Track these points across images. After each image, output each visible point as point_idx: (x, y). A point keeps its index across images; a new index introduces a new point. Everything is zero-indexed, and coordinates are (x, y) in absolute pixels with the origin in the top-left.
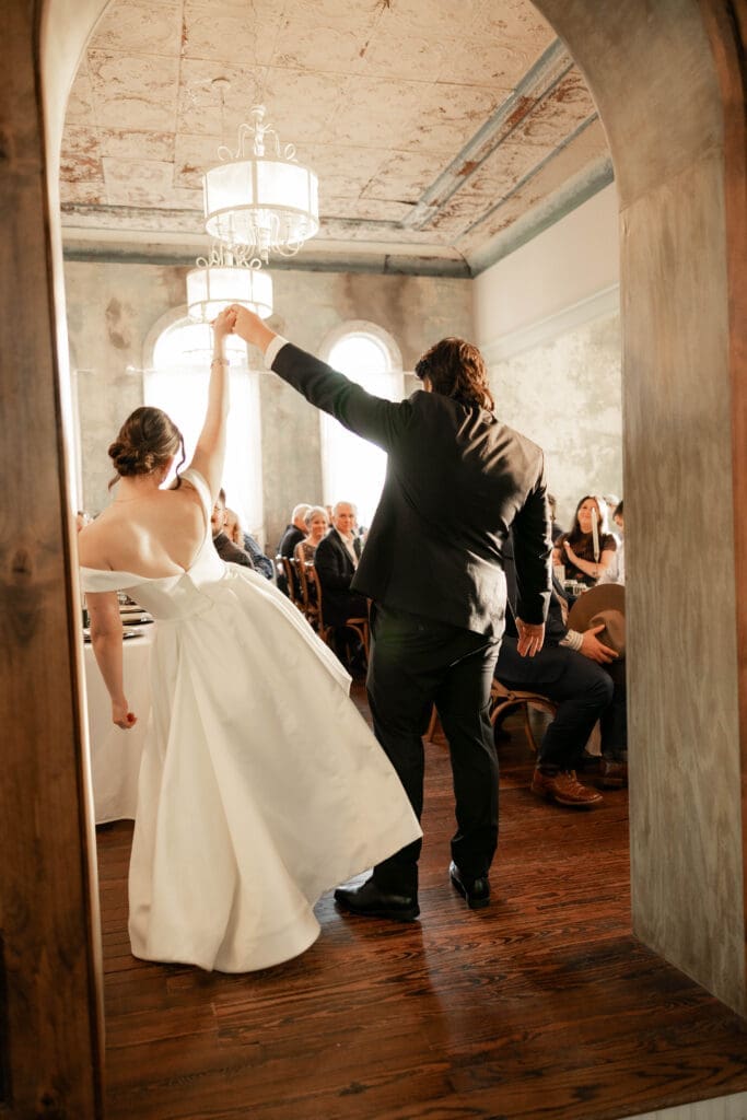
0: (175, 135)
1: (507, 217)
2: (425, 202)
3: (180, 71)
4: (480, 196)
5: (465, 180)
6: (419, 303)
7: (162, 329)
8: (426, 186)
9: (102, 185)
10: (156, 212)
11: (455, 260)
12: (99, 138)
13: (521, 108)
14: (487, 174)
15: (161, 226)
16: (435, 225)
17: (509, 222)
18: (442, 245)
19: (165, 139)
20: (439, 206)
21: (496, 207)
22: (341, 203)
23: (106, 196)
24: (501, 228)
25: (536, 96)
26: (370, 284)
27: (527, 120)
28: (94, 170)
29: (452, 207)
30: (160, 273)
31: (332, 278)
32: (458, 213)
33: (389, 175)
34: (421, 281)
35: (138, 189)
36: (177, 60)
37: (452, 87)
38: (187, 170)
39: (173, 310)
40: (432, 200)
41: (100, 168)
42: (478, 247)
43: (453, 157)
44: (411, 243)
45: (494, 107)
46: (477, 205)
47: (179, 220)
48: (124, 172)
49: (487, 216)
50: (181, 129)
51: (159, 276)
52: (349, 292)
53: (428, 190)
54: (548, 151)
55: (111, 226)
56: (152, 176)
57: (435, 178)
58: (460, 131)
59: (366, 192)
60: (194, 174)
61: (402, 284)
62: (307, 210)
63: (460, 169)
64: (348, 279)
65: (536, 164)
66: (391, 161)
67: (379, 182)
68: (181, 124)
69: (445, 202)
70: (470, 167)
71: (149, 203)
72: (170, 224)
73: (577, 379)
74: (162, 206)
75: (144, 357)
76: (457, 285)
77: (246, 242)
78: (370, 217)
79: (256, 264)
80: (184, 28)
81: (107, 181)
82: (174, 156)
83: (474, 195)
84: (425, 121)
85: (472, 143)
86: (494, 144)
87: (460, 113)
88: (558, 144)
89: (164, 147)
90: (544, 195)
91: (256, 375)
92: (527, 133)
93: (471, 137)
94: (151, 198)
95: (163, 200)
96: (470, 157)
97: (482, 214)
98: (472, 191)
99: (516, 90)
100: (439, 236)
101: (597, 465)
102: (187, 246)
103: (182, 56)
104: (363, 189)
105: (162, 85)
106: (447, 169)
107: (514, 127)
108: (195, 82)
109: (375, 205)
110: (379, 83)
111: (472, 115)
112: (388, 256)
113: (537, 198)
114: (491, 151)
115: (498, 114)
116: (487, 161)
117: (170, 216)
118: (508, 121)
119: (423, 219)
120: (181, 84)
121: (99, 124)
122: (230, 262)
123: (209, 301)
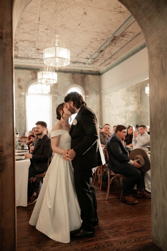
0: (35, 41)
1: (109, 62)
2: (91, 58)
3: (38, 27)
4: (103, 57)
5: (100, 54)
6: (88, 81)
7: (30, 85)
8: (91, 55)
9: (18, 52)
10: (30, 59)
11: (96, 72)
12: (19, 42)
13: (114, 39)
14: (105, 53)
15: (31, 62)
16: (93, 64)
17: (109, 63)
18: (94, 68)
19: (33, 42)
20: (94, 59)
21: (107, 60)
22: (72, 58)
23: (19, 55)
24: (107, 65)
25: (117, 36)
26: (78, 76)
27: (115, 41)
28: (16, 49)
29: (97, 60)
30: (30, 72)
31: (69, 74)
32: (98, 61)
33: (83, 52)
34: (89, 76)
35: (26, 53)
36: (37, 25)
37: (99, 33)
38: (38, 49)
39: (33, 80)
40: (93, 58)
41: (18, 49)
42: (102, 69)
43: (98, 49)
44: (87, 67)
45: (108, 38)
46: (102, 60)
47: (35, 61)
48: (23, 50)
49: (104, 62)
50: (37, 40)
51: (30, 73)
52: (73, 78)
53: (92, 56)
54: (119, 48)
55: (20, 61)
56: (30, 51)
57: (94, 53)
58: (100, 43)
59: (78, 56)
60: (39, 50)
61: (85, 76)
62: (68, 59)
63: (99, 51)
64: (73, 75)
65: (116, 51)
66: (84, 49)
67: (81, 54)
68: (37, 39)
69: (95, 59)
70: (101, 51)
71: (29, 56)
72: (33, 61)
73: (123, 99)
74: (32, 57)
75: (26, 91)
76: (97, 77)
77: (53, 66)
78: (79, 61)
79: (54, 71)
80: (39, 18)
82: (35, 46)
83: (102, 57)
84: (93, 41)
85: (102, 46)
86: (107, 46)
87: (100, 39)
88: (121, 47)
89: (33, 44)
90: (117, 58)
91: (51, 96)
92: (115, 44)
93: (102, 44)
94: (29, 55)
95: (32, 56)
96: (102, 49)
97: (103, 62)
98: (102, 56)
99: (113, 34)
100: (93, 66)
101: (128, 117)
102: (37, 67)
103: (38, 24)
104: (77, 55)
105: (34, 30)
106: (96, 51)
107: (112, 43)
108: (41, 30)
109: (80, 59)
110: (83, 32)
111: (103, 40)
112: (82, 70)
113: (116, 58)
114: (106, 48)
115: (108, 40)
116: (105, 50)
117: (33, 60)
118: (111, 41)
119: (90, 62)
120: (38, 30)
121: (18, 38)
122: (48, 70)
123: (43, 79)
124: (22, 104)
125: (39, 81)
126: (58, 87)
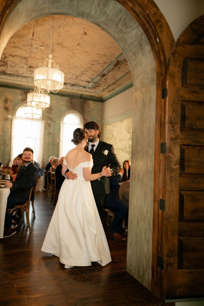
0: (28, 58)
1: (113, 88)
2: (92, 82)
3: (31, 43)
4: (106, 82)
5: (102, 78)
6: (89, 107)
7: (19, 107)
8: (93, 78)
9: (7, 68)
10: (21, 77)
11: (99, 97)
12: (8, 56)
13: (117, 63)
14: (108, 77)
15: (22, 80)
16: (94, 88)
17: (113, 90)
18: (96, 93)
19: (25, 59)
20: (96, 84)
21: (110, 86)
22: (70, 80)
23: (7, 71)
24: (111, 91)
25: (121, 60)
26: (77, 101)
27: (119, 66)
28: (5, 64)
29: (99, 84)
30: (20, 92)
31: (66, 98)
32: (100, 86)
33: (83, 75)
34: (90, 102)
35: (17, 70)
36: (30, 40)
37: (101, 56)
38: (30, 67)
39: (23, 102)
40: (94, 82)
41: (7, 64)
42: (106, 95)
43: (100, 72)
44: (88, 92)
45: (111, 62)
46: (105, 84)
47: (27, 79)
48: (13, 65)
49: (108, 87)
50: (30, 57)
52: (71, 103)
53: (93, 79)
54: (124, 74)
55: (8, 79)
56: (21, 67)
57: (95, 77)
58: (102, 66)
59: (77, 78)
60: (32, 68)
61: (85, 102)
62: (61, 82)
63: (102, 75)
64: (71, 99)
65: (121, 76)
66: (84, 71)
67: (81, 76)
68: (30, 56)
69: (97, 83)
70: (104, 75)
71: (19, 74)
72: (24, 80)
73: (128, 131)
74: (23, 75)
75: (13, 113)
76: (99, 104)
78: (78, 84)
79: (46, 93)
80: (33, 33)
81: (8, 67)
82: (27, 63)
83: (105, 82)
84: (93, 63)
85: (105, 69)
86: (110, 70)
87: (102, 62)
88: (126, 72)
89: (25, 61)
90: (122, 84)
91: (44, 121)
92: (118, 69)
93: (105, 68)
94: (20, 73)
95: (23, 74)
96: (104, 73)
97: (107, 87)
98: (104, 81)
99: (116, 58)
100: (95, 91)
102: (28, 86)
103: (32, 39)
104: (76, 77)
105: (26, 46)
106: (98, 75)
107: (115, 67)
108: (35, 46)
109: (79, 81)
110: (82, 52)
111: (105, 63)
112: (82, 94)
113: (121, 85)
114: (109, 72)
115: (111, 63)
116: (108, 74)
117: (24, 78)
118: (114, 65)
119: (91, 86)
120: (31, 46)
121: (8, 52)
122: (40, 92)
123: (33, 101)
124: (8, 129)
125: (29, 104)
126: (53, 112)
